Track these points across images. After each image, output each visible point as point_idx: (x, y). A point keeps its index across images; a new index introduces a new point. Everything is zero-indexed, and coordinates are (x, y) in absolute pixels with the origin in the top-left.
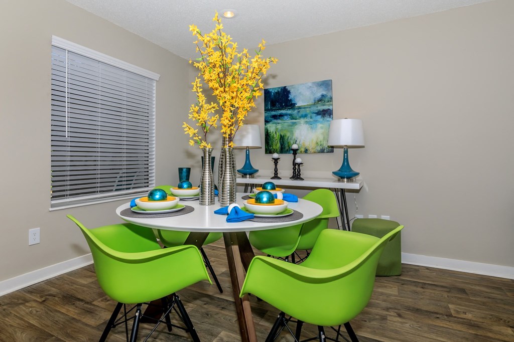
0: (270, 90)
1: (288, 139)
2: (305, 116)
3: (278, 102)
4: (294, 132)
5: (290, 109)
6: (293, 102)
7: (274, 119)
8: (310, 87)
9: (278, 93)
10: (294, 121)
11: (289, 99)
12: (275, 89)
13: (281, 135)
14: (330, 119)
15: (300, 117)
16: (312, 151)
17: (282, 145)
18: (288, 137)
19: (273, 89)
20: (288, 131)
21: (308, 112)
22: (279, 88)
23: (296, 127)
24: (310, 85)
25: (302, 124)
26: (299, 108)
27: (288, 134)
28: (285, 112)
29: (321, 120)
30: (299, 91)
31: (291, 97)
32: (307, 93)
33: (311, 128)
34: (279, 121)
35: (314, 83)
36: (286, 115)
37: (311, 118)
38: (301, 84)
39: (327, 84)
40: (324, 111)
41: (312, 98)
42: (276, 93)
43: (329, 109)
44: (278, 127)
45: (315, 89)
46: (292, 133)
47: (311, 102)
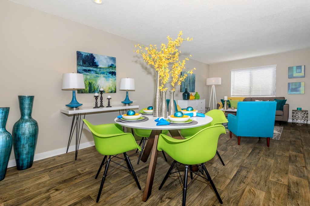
0: (82, 53)
1: (94, 85)
2: (104, 73)
3: (87, 62)
4: (97, 81)
5: (95, 67)
6: (97, 64)
7: (85, 72)
8: (106, 58)
9: (87, 56)
10: (97, 75)
11: (95, 61)
12: (86, 53)
13: (89, 82)
14: (115, 77)
15: (101, 73)
16: (107, 92)
17: (90, 88)
18: (94, 84)
19: (84, 53)
20: (94, 80)
21: (105, 71)
22: (88, 53)
23: (98, 78)
24: (106, 57)
25: (102, 77)
26: (100, 68)
27: (94, 82)
28: (92, 69)
29: (111, 76)
30: (100, 59)
31: (96, 61)
32: (105, 61)
33: (107, 80)
34: (88, 74)
35: (108, 57)
36: (93, 71)
37: (107, 75)
38: (101, 55)
39: (114, 59)
40: (112, 72)
41: (107, 64)
42: (86, 56)
43: (115, 72)
44: (87, 77)
45: (109, 60)
46: (96, 82)
47: (107, 66)
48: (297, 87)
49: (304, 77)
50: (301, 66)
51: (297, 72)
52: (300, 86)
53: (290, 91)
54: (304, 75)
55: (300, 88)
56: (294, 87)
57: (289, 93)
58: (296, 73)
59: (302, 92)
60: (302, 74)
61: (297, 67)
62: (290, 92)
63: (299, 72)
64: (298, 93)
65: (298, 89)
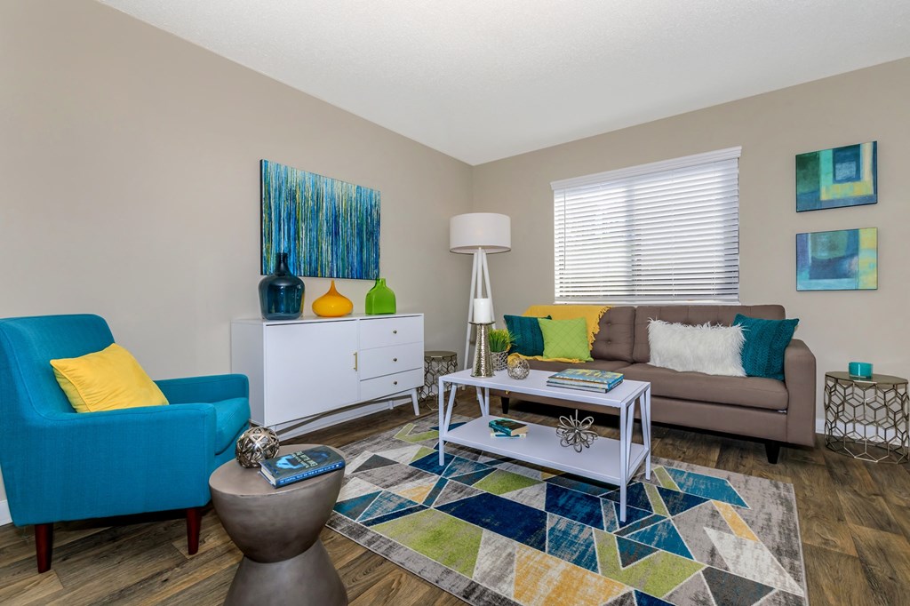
48: (842, 253)
49: (871, 201)
50: (858, 146)
51: (838, 178)
52: (853, 250)
53: (805, 274)
54: (871, 192)
55: (855, 258)
56: (824, 255)
57: (800, 288)
58: (835, 180)
59: (867, 280)
60: (864, 187)
61: (836, 151)
62: (806, 282)
63: (849, 179)
64: (844, 283)
65: (846, 265)
